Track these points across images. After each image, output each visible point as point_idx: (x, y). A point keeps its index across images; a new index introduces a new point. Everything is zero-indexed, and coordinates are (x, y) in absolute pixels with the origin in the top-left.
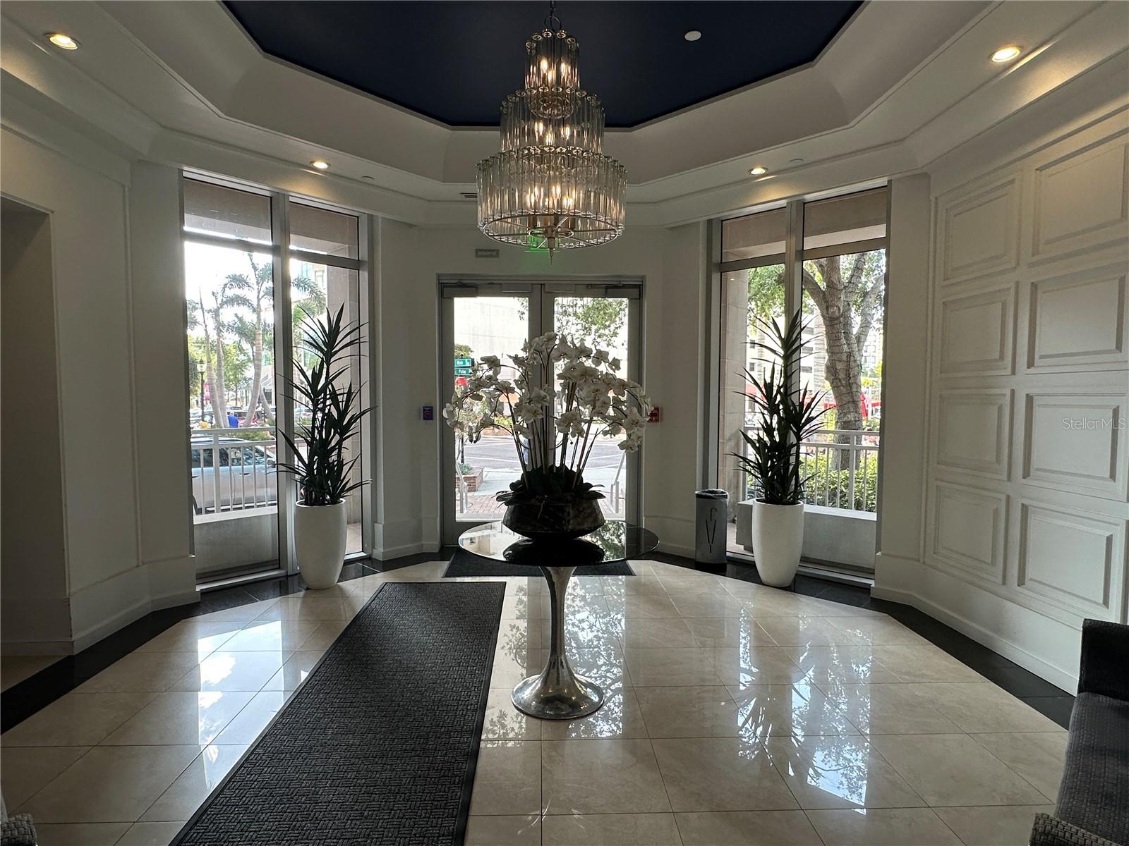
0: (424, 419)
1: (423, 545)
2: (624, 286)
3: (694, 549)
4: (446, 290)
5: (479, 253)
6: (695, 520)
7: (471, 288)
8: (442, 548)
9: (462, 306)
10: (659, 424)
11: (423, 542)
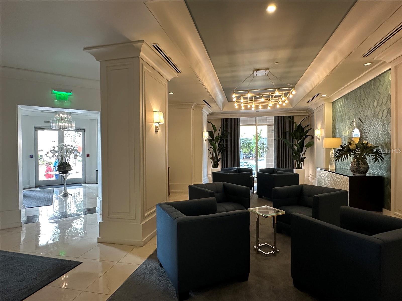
0: (31, 157)
1: (30, 186)
2: (81, 130)
3: (96, 181)
4: (36, 129)
5: (45, 122)
6: (96, 175)
7: (42, 129)
8: (35, 186)
9: (40, 132)
10: (89, 157)
11: (31, 185)
